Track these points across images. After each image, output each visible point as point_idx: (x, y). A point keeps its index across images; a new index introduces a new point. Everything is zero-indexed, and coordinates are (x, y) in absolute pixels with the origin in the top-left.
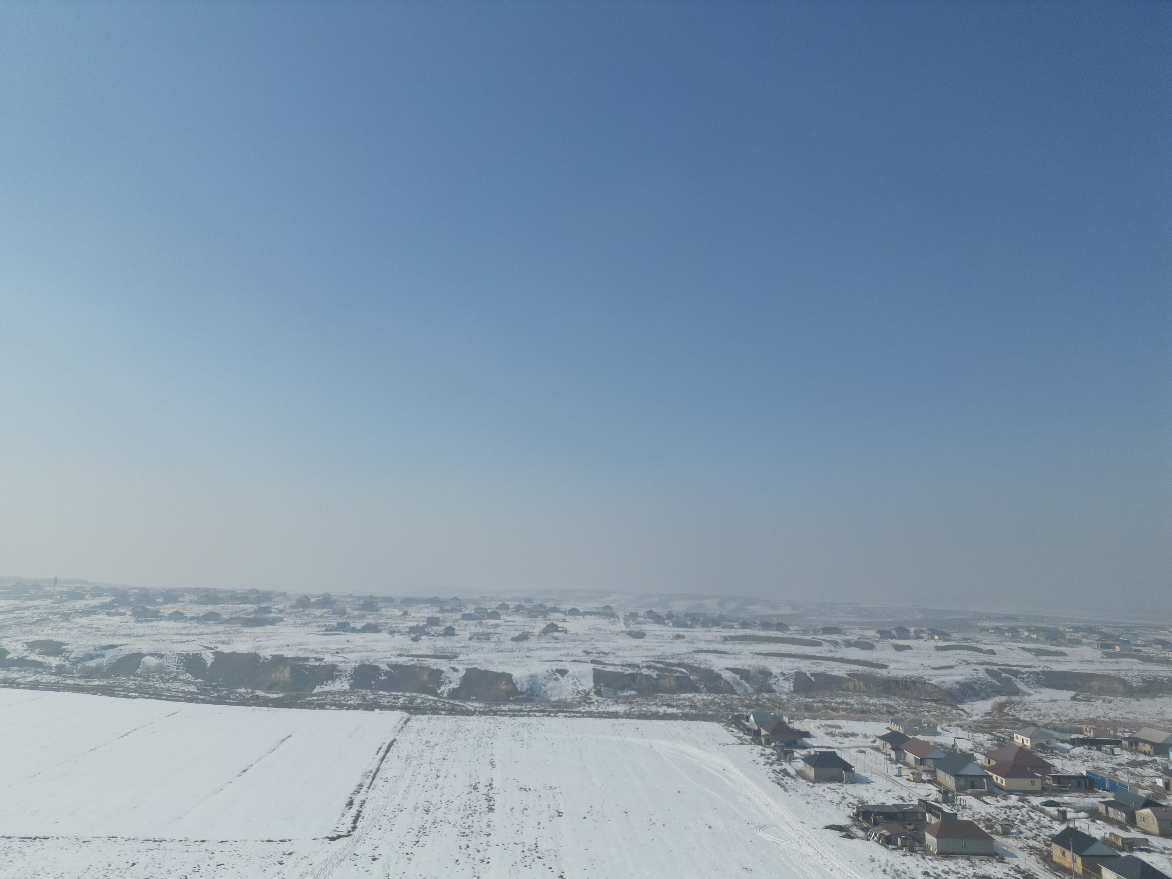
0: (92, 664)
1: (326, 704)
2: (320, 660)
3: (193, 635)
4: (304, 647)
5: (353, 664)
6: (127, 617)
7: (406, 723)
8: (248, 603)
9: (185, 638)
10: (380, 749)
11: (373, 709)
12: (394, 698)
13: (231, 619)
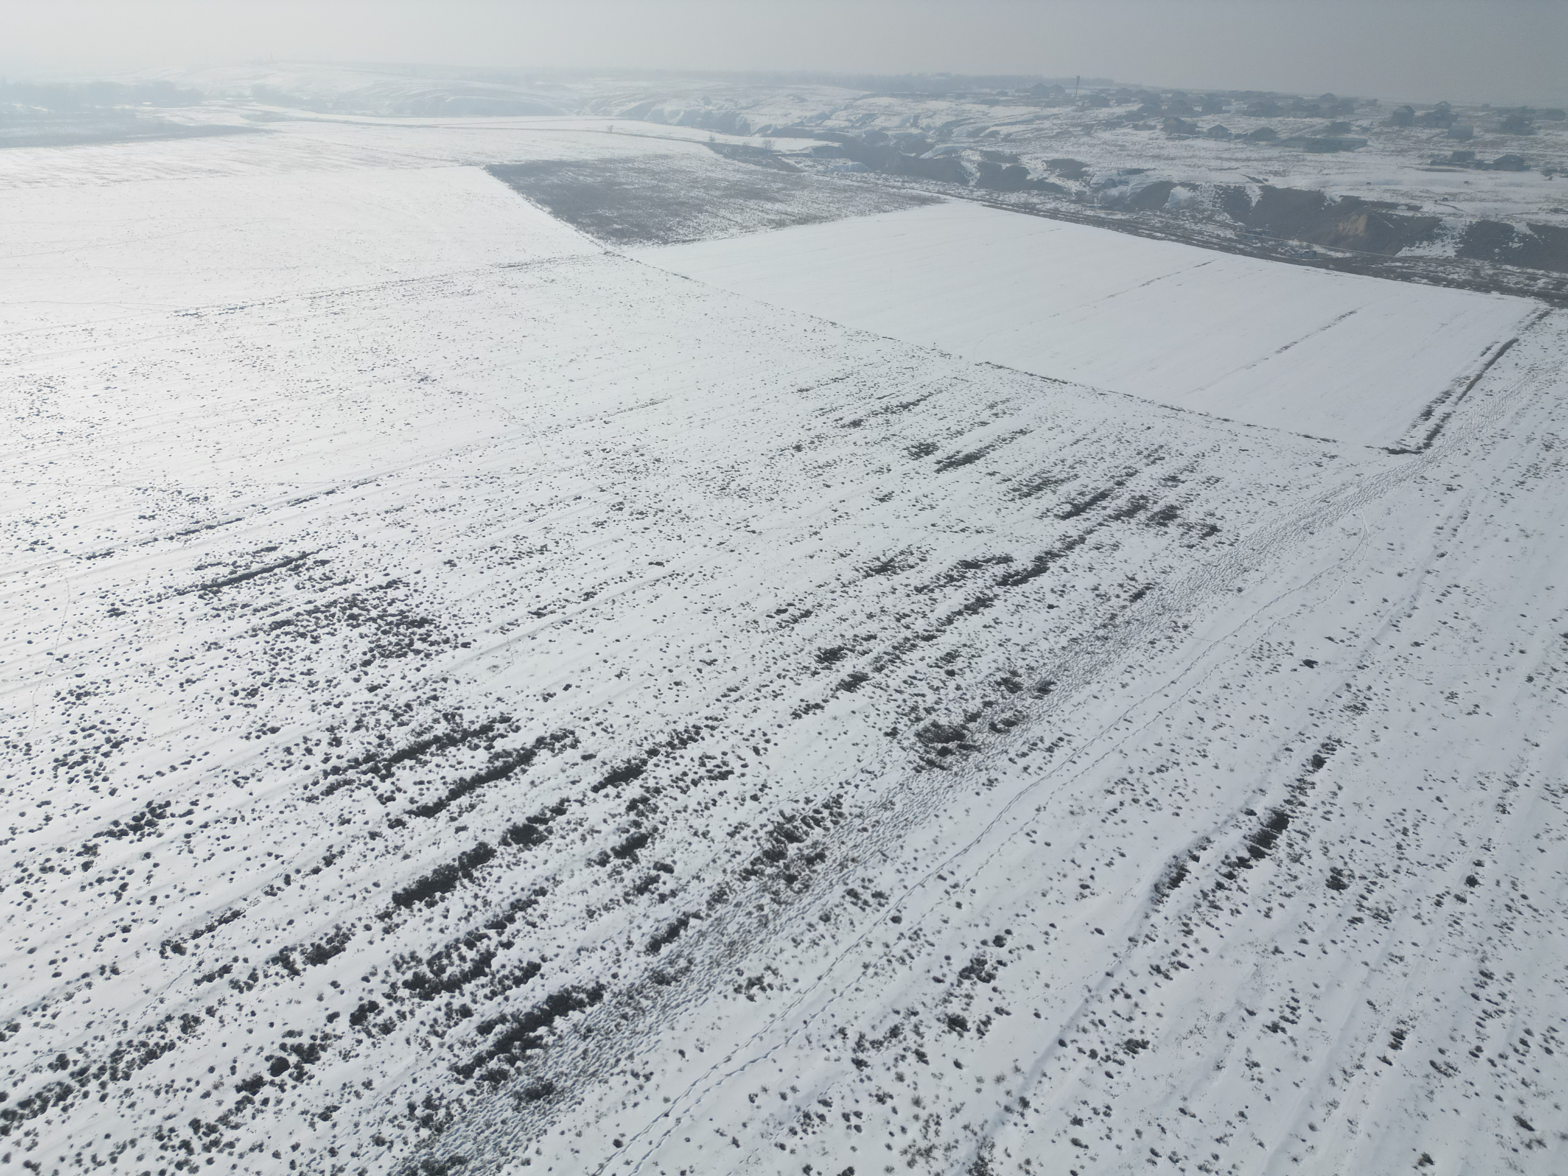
0: (1114, 192)
1: (1415, 275)
2: (1417, 208)
3: (1236, 160)
4: (1393, 187)
5: (1468, 220)
6: (1157, 133)
7: (1541, 317)
8: (1318, 115)
9: (1226, 165)
10: (1488, 349)
11: (1488, 291)
12: (1529, 278)
13: (1291, 139)
